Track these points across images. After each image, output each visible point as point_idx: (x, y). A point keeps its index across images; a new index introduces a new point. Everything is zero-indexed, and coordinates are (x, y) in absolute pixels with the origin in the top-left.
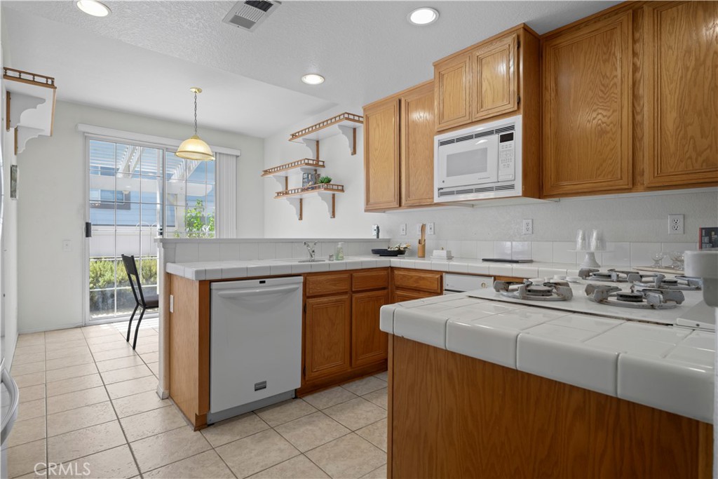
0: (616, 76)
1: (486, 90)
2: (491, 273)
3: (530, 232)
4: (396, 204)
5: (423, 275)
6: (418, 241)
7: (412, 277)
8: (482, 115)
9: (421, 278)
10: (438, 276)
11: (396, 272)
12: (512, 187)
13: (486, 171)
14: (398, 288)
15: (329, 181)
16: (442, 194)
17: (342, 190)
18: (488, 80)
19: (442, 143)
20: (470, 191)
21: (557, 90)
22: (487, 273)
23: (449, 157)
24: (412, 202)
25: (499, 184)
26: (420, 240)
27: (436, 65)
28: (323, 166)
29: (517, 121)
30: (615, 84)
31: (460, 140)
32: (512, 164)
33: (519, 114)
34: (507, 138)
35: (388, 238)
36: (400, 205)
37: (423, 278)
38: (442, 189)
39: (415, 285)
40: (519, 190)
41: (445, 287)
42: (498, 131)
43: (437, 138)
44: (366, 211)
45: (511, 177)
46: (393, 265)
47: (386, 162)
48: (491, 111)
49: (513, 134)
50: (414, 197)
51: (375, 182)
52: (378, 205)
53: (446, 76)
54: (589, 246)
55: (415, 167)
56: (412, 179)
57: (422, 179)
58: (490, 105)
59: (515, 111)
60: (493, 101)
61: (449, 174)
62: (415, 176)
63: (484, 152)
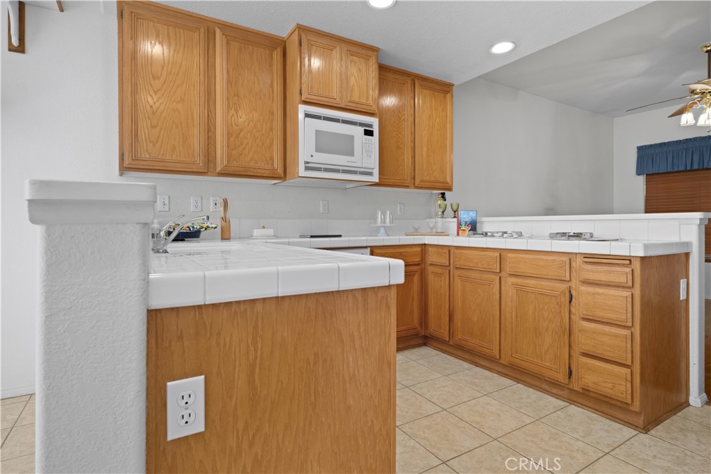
0: (404, 115)
1: (354, 85)
3: (327, 211)
8: (350, 104)
12: (370, 174)
13: (353, 155)
18: (355, 77)
19: (307, 115)
20: (337, 171)
23: (317, 132)
24: (232, 169)
25: (362, 170)
29: (375, 122)
30: (404, 119)
31: (328, 119)
32: (373, 155)
33: (376, 117)
34: (369, 133)
36: (208, 171)
38: (308, 163)
40: (375, 178)
42: (361, 125)
43: (302, 109)
44: (124, 168)
45: (372, 166)
47: (179, 102)
48: (359, 106)
49: (372, 131)
50: (235, 163)
51: (153, 127)
52: (161, 164)
53: (314, 48)
54: (385, 222)
55: (237, 126)
56: (232, 139)
57: (248, 144)
58: (357, 100)
59: (374, 114)
60: (360, 98)
61: (318, 150)
62: (237, 137)
63: (352, 138)
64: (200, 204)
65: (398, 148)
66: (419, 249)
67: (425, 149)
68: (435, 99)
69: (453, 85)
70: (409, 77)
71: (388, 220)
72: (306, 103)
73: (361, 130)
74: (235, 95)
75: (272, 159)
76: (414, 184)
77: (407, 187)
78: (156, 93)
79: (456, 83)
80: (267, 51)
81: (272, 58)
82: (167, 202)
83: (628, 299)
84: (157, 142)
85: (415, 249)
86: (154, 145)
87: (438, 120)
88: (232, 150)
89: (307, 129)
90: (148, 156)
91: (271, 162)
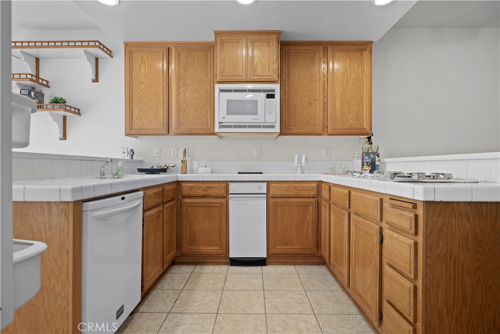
0: (316, 77)
1: (257, 63)
2: (265, 180)
3: (260, 155)
4: (165, 131)
5: (211, 185)
6: (181, 162)
7: (200, 187)
8: (253, 78)
9: (209, 188)
10: (224, 185)
11: (184, 184)
12: (273, 127)
13: (257, 114)
14: (184, 197)
15: (65, 102)
16: (221, 127)
17: (79, 114)
18: (258, 57)
19: (222, 91)
20: (245, 127)
21: (288, 76)
22: (262, 180)
23: (228, 101)
24: (182, 130)
25: (265, 124)
26: (182, 161)
27: (217, 33)
28: (48, 86)
29: (276, 87)
30: (316, 80)
31: (236, 91)
32: (274, 113)
33: (278, 83)
34: (271, 96)
35: (142, 159)
36: (169, 133)
37: (212, 188)
38: (222, 123)
39: (204, 193)
40: (277, 129)
41: (230, 192)
42: (264, 91)
43: (217, 87)
44: (127, 135)
45: (274, 121)
46: (179, 179)
47: (153, 95)
48: (261, 77)
49: (274, 94)
50: (184, 127)
51: (140, 111)
52: (144, 131)
53: (226, 44)
54: (301, 163)
55: (185, 104)
56: (182, 112)
57: (191, 114)
58: (260, 73)
59: (276, 81)
60: (262, 72)
61: (228, 113)
62: (185, 111)
63: (255, 102)
64: (176, 152)
65: (310, 104)
66: (315, 185)
67: (338, 102)
68: (350, 58)
69: (371, 42)
70: (321, 45)
71: (303, 161)
72: (220, 82)
73: (264, 95)
74: (183, 85)
75: (207, 122)
76: (327, 132)
77: (321, 135)
78: (141, 91)
79: (375, 40)
80: (204, 53)
81: (207, 56)
82: (159, 152)
83: (411, 246)
84: (142, 119)
85: (310, 185)
86: (141, 121)
87: (353, 76)
88: (182, 119)
89: (221, 100)
90: (137, 127)
91: (206, 124)
